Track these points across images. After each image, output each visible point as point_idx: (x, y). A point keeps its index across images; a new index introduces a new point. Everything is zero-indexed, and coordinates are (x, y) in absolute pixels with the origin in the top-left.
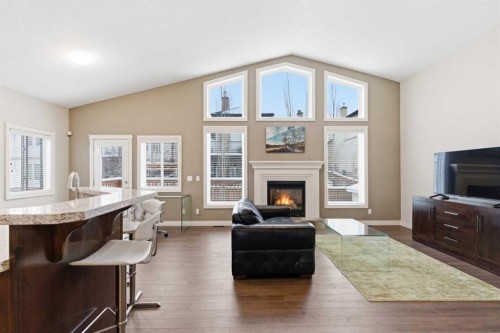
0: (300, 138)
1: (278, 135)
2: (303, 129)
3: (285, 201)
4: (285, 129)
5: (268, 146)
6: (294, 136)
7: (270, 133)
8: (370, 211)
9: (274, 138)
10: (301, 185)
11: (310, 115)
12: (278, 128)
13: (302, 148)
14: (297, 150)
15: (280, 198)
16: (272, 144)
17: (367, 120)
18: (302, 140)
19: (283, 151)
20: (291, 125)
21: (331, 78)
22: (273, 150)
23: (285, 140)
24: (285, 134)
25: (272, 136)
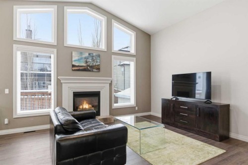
0: (97, 62)
1: (82, 58)
2: (99, 56)
3: (86, 106)
4: (87, 55)
5: (73, 66)
6: (93, 60)
7: (75, 56)
8: (137, 108)
9: (78, 60)
10: (97, 95)
11: (103, 47)
12: (81, 53)
13: (98, 69)
14: (95, 70)
15: (82, 105)
16: (77, 65)
17: (135, 54)
18: (98, 64)
19: (85, 70)
20: (91, 52)
21: (116, 25)
22: (77, 69)
23: (87, 62)
24: (86, 58)
25: (77, 58)
